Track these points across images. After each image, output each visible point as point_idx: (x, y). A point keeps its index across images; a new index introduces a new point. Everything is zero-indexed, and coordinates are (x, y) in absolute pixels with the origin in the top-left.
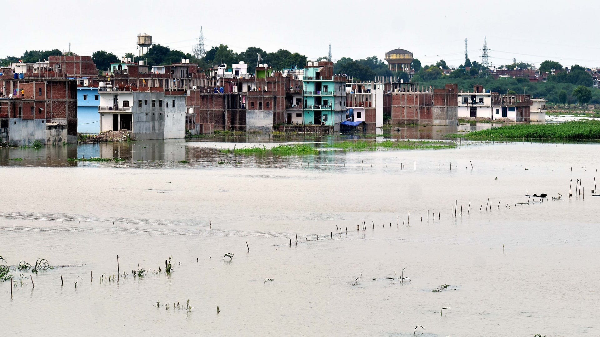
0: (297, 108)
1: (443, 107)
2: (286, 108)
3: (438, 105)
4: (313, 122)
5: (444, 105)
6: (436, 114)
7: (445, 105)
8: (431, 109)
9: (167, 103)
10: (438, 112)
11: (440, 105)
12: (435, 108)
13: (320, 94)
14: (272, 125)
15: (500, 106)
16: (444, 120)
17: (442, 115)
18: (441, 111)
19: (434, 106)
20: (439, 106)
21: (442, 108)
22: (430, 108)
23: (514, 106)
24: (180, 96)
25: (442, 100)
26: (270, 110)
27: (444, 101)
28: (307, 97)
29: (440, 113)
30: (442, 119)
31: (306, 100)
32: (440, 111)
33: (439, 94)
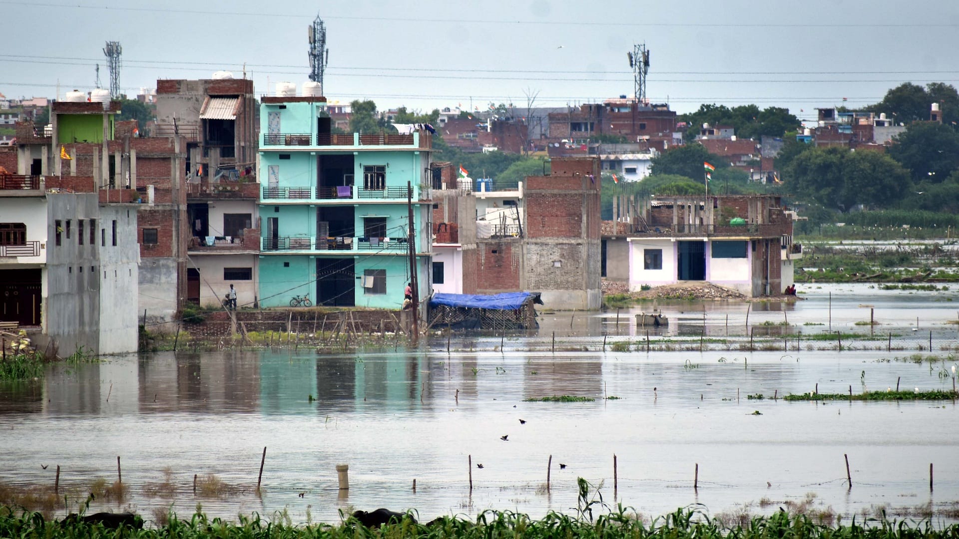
0: (231, 248)
1: (573, 242)
2: (190, 249)
3: (546, 235)
4: (313, 298)
5: (578, 235)
6: (540, 270)
7: (584, 235)
8: (513, 249)
9: (103, 230)
10: (547, 260)
11: (559, 234)
12: (533, 247)
13: (351, 198)
14: (172, 311)
15: (673, 239)
16: (579, 293)
17: (566, 273)
18: (562, 256)
19: (526, 240)
20: (551, 241)
21: (566, 247)
22: (504, 247)
23: (747, 238)
24: (127, 207)
25: (570, 215)
26: (161, 254)
27: (580, 220)
28: (277, 208)
29: (558, 265)
30: (567, 288)
31: (276, 221)
32: (556, 257)
33: (554, 195)
